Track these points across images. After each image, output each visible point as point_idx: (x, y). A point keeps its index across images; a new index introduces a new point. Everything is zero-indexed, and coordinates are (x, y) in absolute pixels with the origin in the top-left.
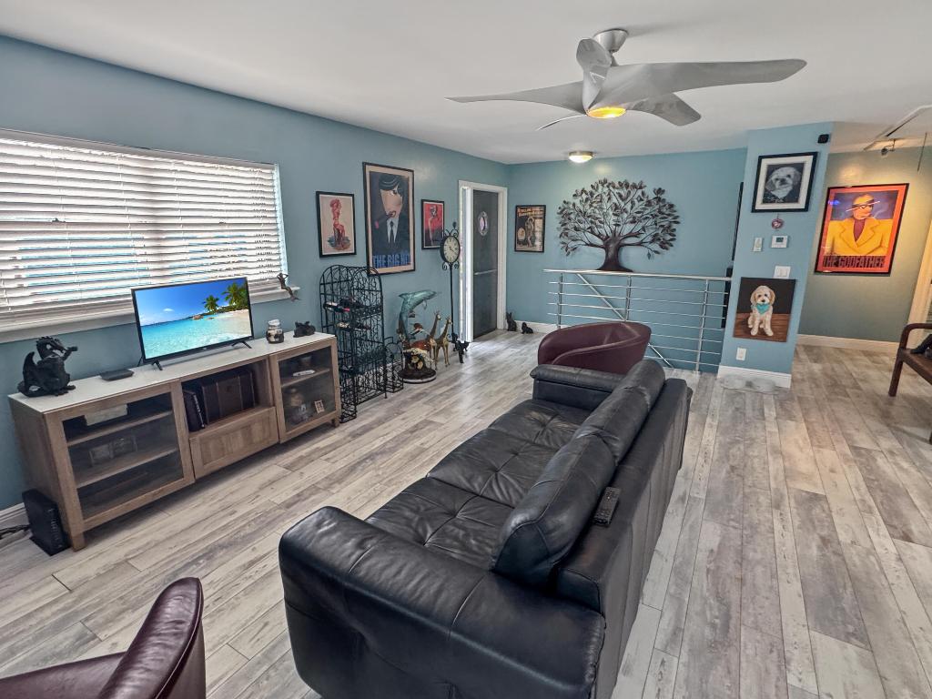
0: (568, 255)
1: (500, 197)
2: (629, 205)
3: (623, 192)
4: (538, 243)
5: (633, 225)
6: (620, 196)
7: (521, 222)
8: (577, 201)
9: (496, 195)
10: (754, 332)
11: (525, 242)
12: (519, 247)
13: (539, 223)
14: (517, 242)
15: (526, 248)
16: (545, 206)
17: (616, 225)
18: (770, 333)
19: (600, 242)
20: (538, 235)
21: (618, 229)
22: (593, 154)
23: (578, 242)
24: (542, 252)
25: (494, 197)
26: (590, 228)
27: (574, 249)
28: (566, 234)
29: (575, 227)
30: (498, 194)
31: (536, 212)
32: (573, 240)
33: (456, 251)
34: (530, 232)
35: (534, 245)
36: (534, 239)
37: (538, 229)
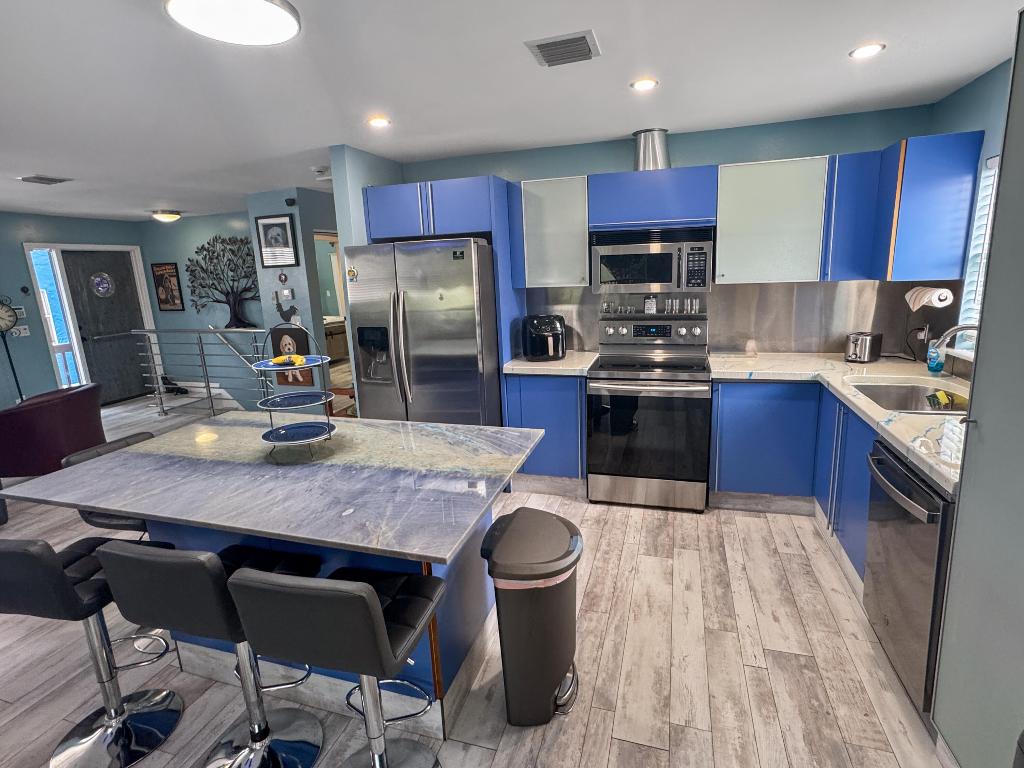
0: (198, 311)
1: (132, 254)
2: (241, 261)
3: (235, 248)
4: (178, 302)
5: (245, 280)
6: (233, 252)
7: (158, 281)
8: (200, 258)
9: (127, 253)
10: (290, 379)
11: (166, 301)
12: (163, 306)
13: (174, 280)
14: (160, 301)
15: (168, 307)
16: (176, 264)
17: (233, 280)
18: (301, 379)
19: (223, 298)
20: (176, 293)
21: (236, 284)
22: (178, 213)
23: (205, 300)
24: (183, 310)
25: (125, 257)
26: (213, 284)
27: (204, 306)
28: (193, 292)
29: (201, 285)
30: (129, 253)
31: (170, 270)
32: (201, 297)
33: (11, 319)
34: (168, 290)
35: (175, 304)
36: (173, 297)
37: (175, 287)
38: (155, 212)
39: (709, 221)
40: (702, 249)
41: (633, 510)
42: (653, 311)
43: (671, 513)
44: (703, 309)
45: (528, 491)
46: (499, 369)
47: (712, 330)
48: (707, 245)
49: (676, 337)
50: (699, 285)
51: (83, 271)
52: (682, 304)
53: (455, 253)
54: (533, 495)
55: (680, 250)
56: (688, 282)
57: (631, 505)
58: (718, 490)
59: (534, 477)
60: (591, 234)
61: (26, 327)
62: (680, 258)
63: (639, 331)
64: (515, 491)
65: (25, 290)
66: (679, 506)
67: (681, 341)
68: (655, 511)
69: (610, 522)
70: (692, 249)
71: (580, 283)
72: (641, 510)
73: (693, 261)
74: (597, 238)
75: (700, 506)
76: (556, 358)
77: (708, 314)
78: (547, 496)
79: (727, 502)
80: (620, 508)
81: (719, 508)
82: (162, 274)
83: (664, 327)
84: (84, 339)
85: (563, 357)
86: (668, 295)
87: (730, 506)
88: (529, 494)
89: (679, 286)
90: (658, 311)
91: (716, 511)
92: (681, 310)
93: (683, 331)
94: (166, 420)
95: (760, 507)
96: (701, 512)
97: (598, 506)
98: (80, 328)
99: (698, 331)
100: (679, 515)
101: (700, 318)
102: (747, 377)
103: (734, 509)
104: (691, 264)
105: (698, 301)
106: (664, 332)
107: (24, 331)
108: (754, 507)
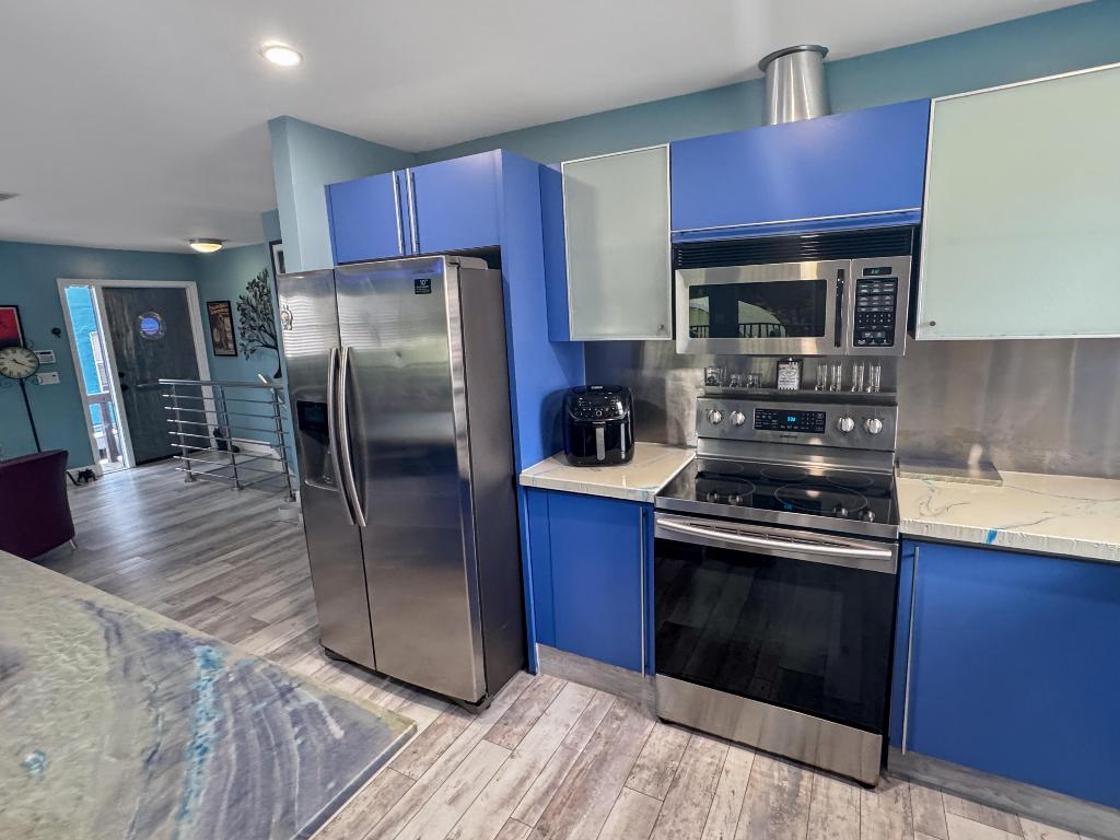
0: (248, 358)
1: (188, 291)
4: (231, 345)
7: (213, 322)
8: (251, 295)
9: (183, 290)
11: (220, 345)
12: (217, 351)
13: (227, 321)
14: (215, 345)
15: (222, 351)
16: (229, 302)
19: (272, 342)
20: (230, 337)
22: (218, 242)
23: (256, 343)
24: (236, 355)
25: (180, 294)
26: (263, 326)
27: (253, 351)
28: (243, 335)
29: (251, 326)
30: (184, 289)
31: (222, 309)
32: (251, 341)
33: (32, 365)
34: (222, 332)
35: (228, 349)
36: (227, 340)
37: (229, 329)
38: (192, 241)
39: (904, 216)
40: (888, 270)
41: (734, 751)
42: (794, 385)
43: (806, 774)
44: (888, 386)
45: (562, 676)
46: (514, 478)
47: (905, 424)
48: (899, 264)
49: (834, 435)
50: (879, 342)
51: (129, 309)
52: (848, 373)
53: (417, 282)
54: (570, 683)
55: (841, 273)
56: (858, 335)
57: (730, 742)
58: (908, 749)
59: (571, 656)
60: (676, 248)
61: (55, 373)
62: (840, 289)
63: (765, 421)
64: (543, 672)
65: (56, 332)
66: (823, 764)
67: (843, 442)
68: (776, 764)
69: (684, 780)
70: (867, 271)
71: (658, 334)
72: (749, 756)
73: (870, 295)
74: (687, 254)
75: (870, 773)
76: (613, 460)
77: (900, 395)
78: (591, 691)
79: (926, 771)
80: (710, 743)
81: (909, 779)
82: (217, 313)
83: (813, 415)
84: (124, 388)
85: (629, 459)
86: (820, 359)
87: (934, 780)
88: (565, 682)
89: (838, 344)
90: (801, 385)
91: (904, 786)
92: (846, 386)
93: (849, 424)
94: (193, 487)
95: (1003, 799)
96: (868, 787)
97: (673, 731)
98: (121, 375)
99: (877, 425)
100: (823, 781)
101: (883, 402)
102: (983, 540)
103: (941, 789)
104: (864, 302)
105: (878, 369)
106: (812, 424)
107: (49, 379)
108: (989, 794)
